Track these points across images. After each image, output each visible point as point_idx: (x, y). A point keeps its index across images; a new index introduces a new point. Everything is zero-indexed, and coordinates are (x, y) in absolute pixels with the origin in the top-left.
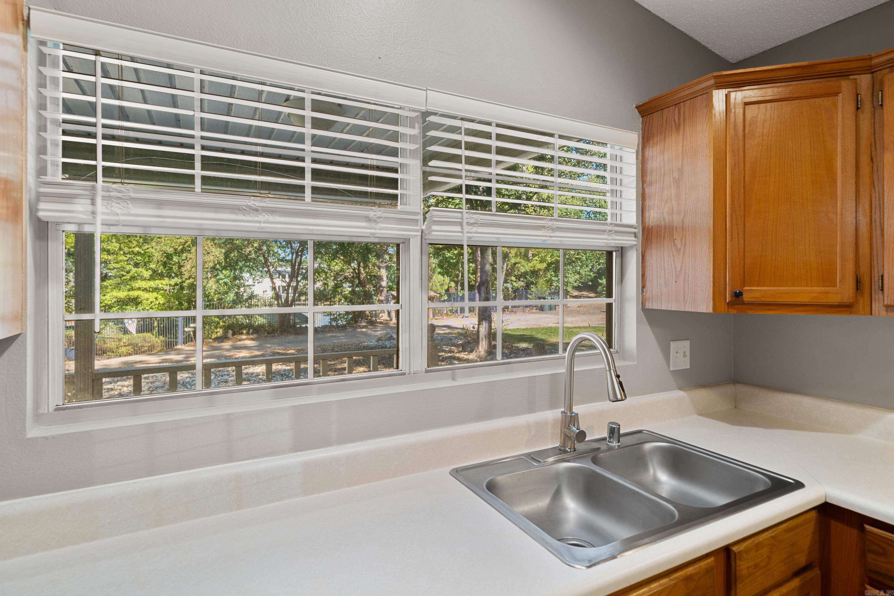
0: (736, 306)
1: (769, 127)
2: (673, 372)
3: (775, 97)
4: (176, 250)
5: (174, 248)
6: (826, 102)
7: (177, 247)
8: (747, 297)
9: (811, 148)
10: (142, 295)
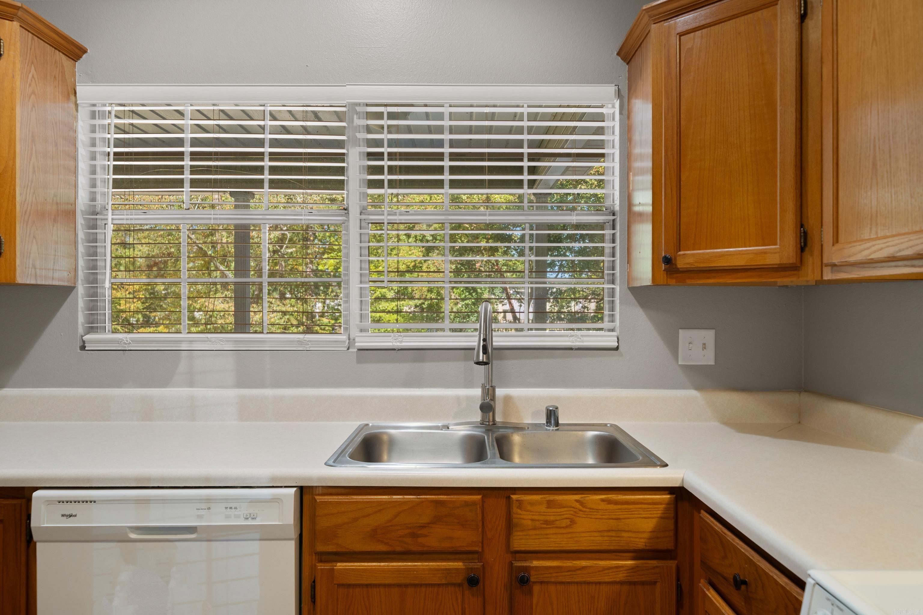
0: (675, 275)
1: (705, 58)
2: (685, 367)
3: (708, 21)
4: (408, 267)
5: (407, 265)
6: (765, 13)
7: (409, 264)
8: (681, 264)
9: (749, 75)
10: (384, 316)
